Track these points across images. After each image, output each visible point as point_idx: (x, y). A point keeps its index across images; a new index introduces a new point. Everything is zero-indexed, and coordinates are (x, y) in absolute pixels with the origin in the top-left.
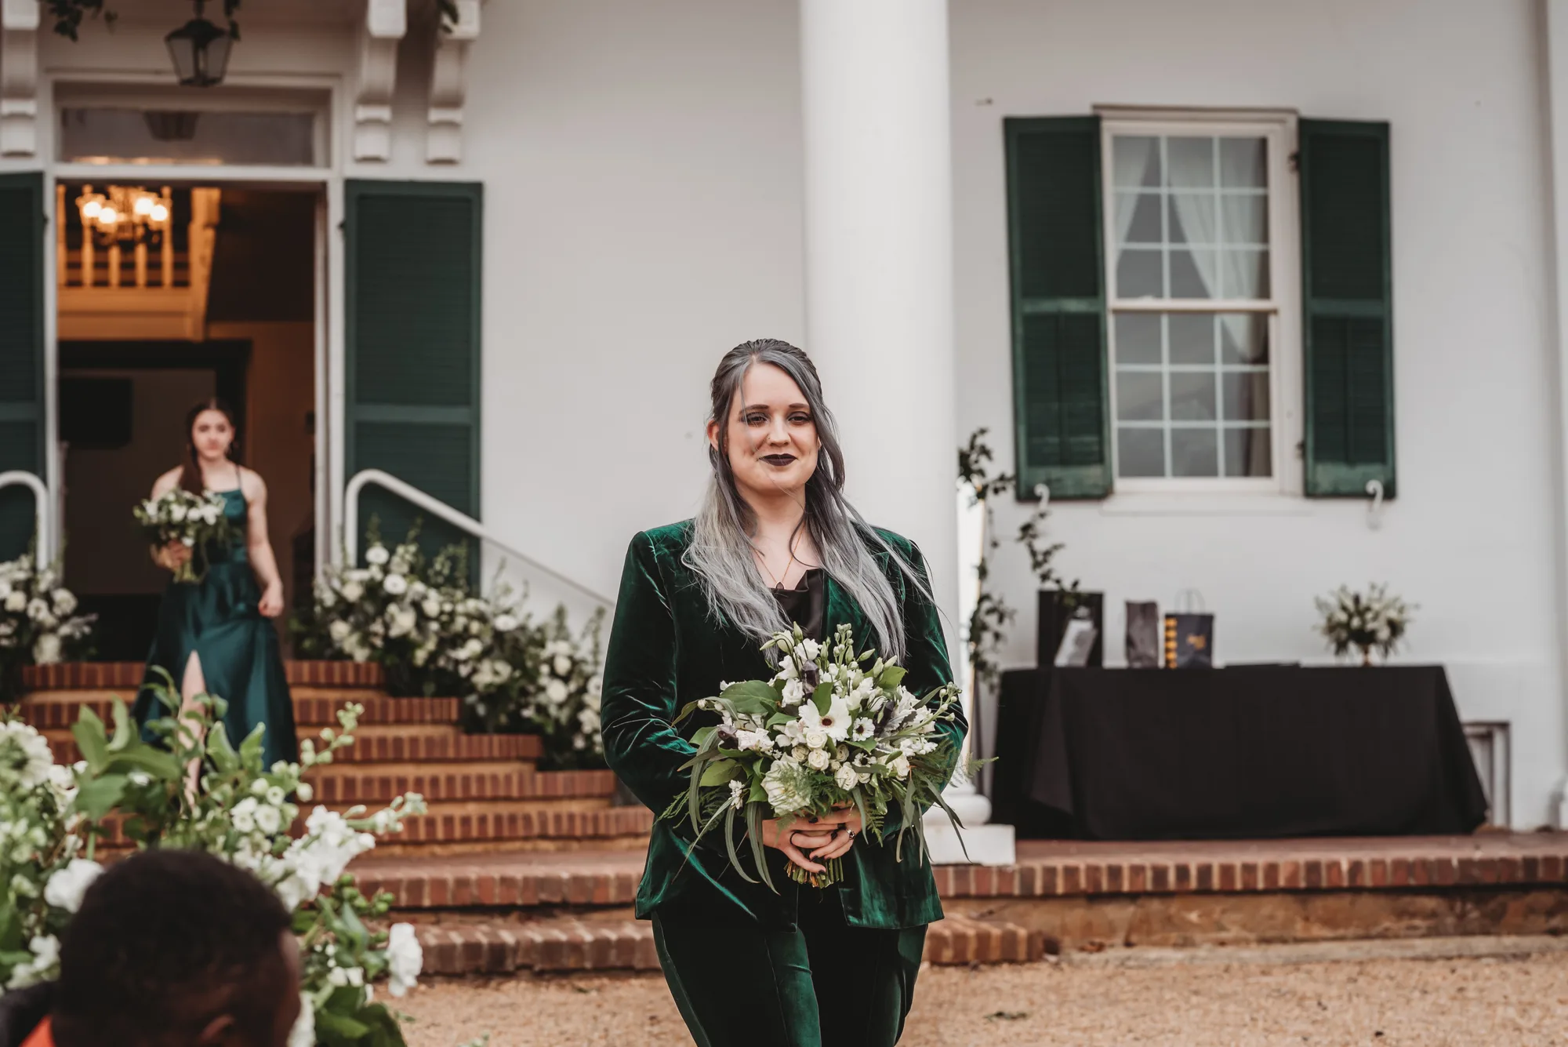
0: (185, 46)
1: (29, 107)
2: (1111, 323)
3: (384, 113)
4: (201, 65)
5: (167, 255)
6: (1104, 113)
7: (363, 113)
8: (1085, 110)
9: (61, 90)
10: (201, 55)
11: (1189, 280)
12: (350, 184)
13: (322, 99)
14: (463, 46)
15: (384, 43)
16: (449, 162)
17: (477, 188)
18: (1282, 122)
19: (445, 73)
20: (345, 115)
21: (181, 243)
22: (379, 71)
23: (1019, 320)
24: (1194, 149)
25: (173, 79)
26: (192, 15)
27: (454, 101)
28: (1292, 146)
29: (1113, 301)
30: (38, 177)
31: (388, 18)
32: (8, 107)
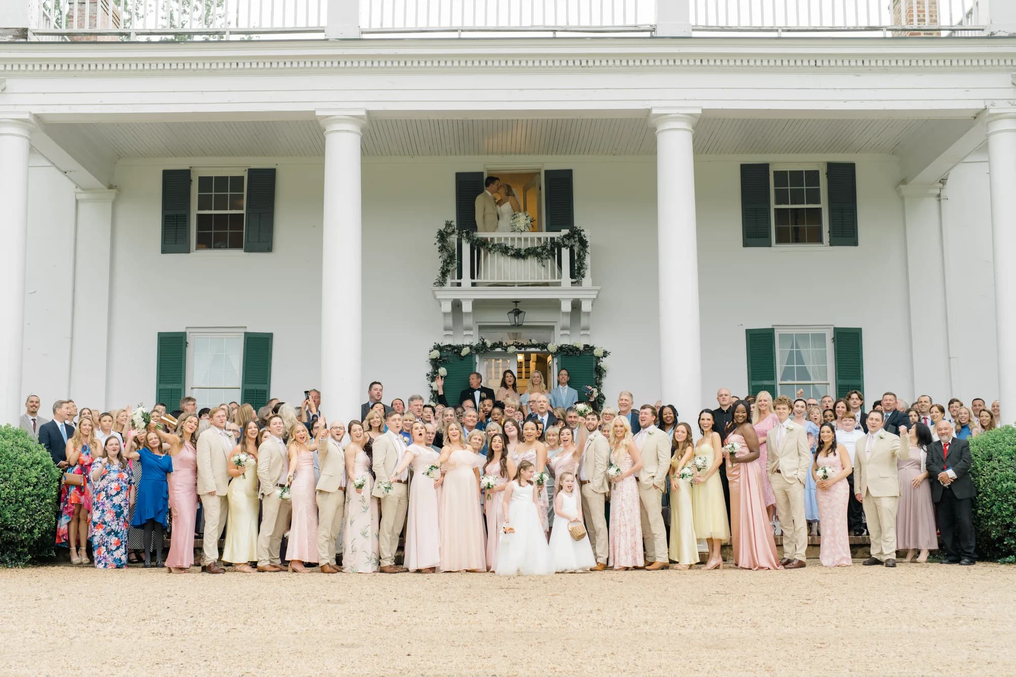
0: (513, 315)
1: (471, 333)
2: (779, 388)
3: (568, 332)
4: (517, 320)
5: (524, 369)
6: (775, 327)
7: (562, 332)
8: (770, 327)
9: (481, 328)
10: (516, 317)
11: (804, 374)
13: (552, 328)
14: (588, 314)
15: (566, 313)
18: (829, 328)
19: (584, 321)
20: (558, 332)
21: (528, 367)
22: (566, 321)
23: (750, 387)
24: (805, 337)
25: (509, 324)
26: (515, 308)
27: (587, 329)
28: (832, 336)
29: (779, 381)
31: (566, 307)
32: (465, 333)
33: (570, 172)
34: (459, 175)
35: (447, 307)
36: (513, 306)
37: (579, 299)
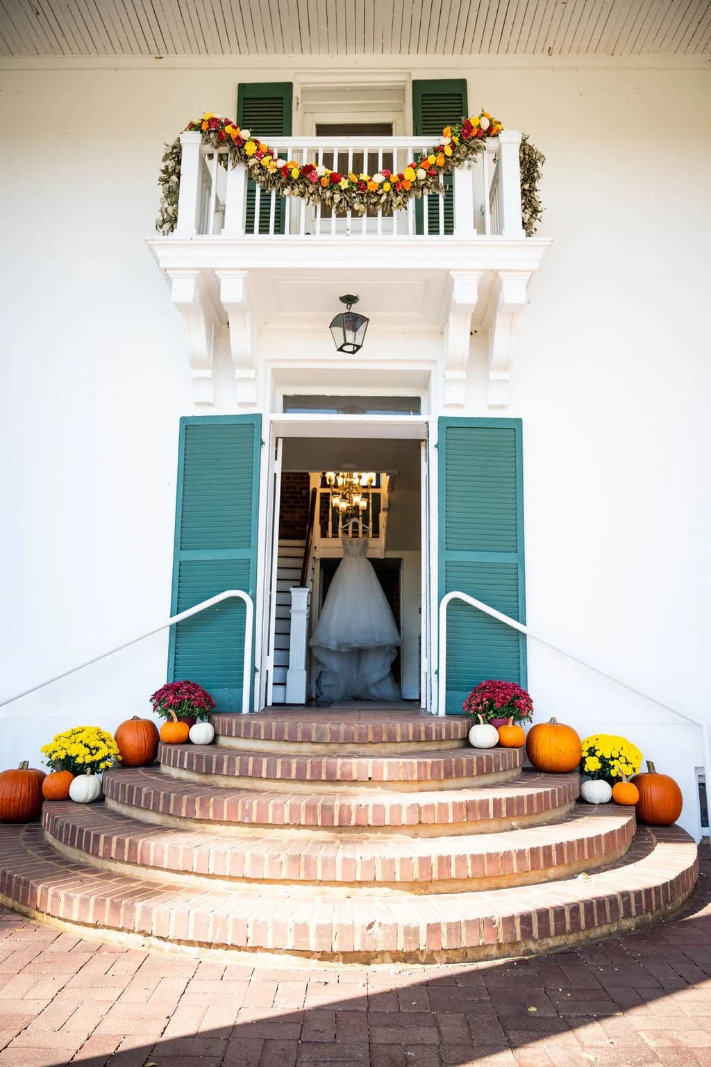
0: (340, 329)
1: (251, 374)
3: (462, 375)
7: (450, 375)
10: (348, 333)
12: (442, 420)
13: (426, 378)
15: (464, 307)
16: (502, 407)
17: (519, 421)
21: (376, 516)
26: (347, 311)
27: (505, 367)
30: (259, 417)
31: (466, 294)
32: (240, 373)
33: (463, 83)
34: (242, 88)
35: (186, 291)
36: (343, 308)
37: (496, 272)
